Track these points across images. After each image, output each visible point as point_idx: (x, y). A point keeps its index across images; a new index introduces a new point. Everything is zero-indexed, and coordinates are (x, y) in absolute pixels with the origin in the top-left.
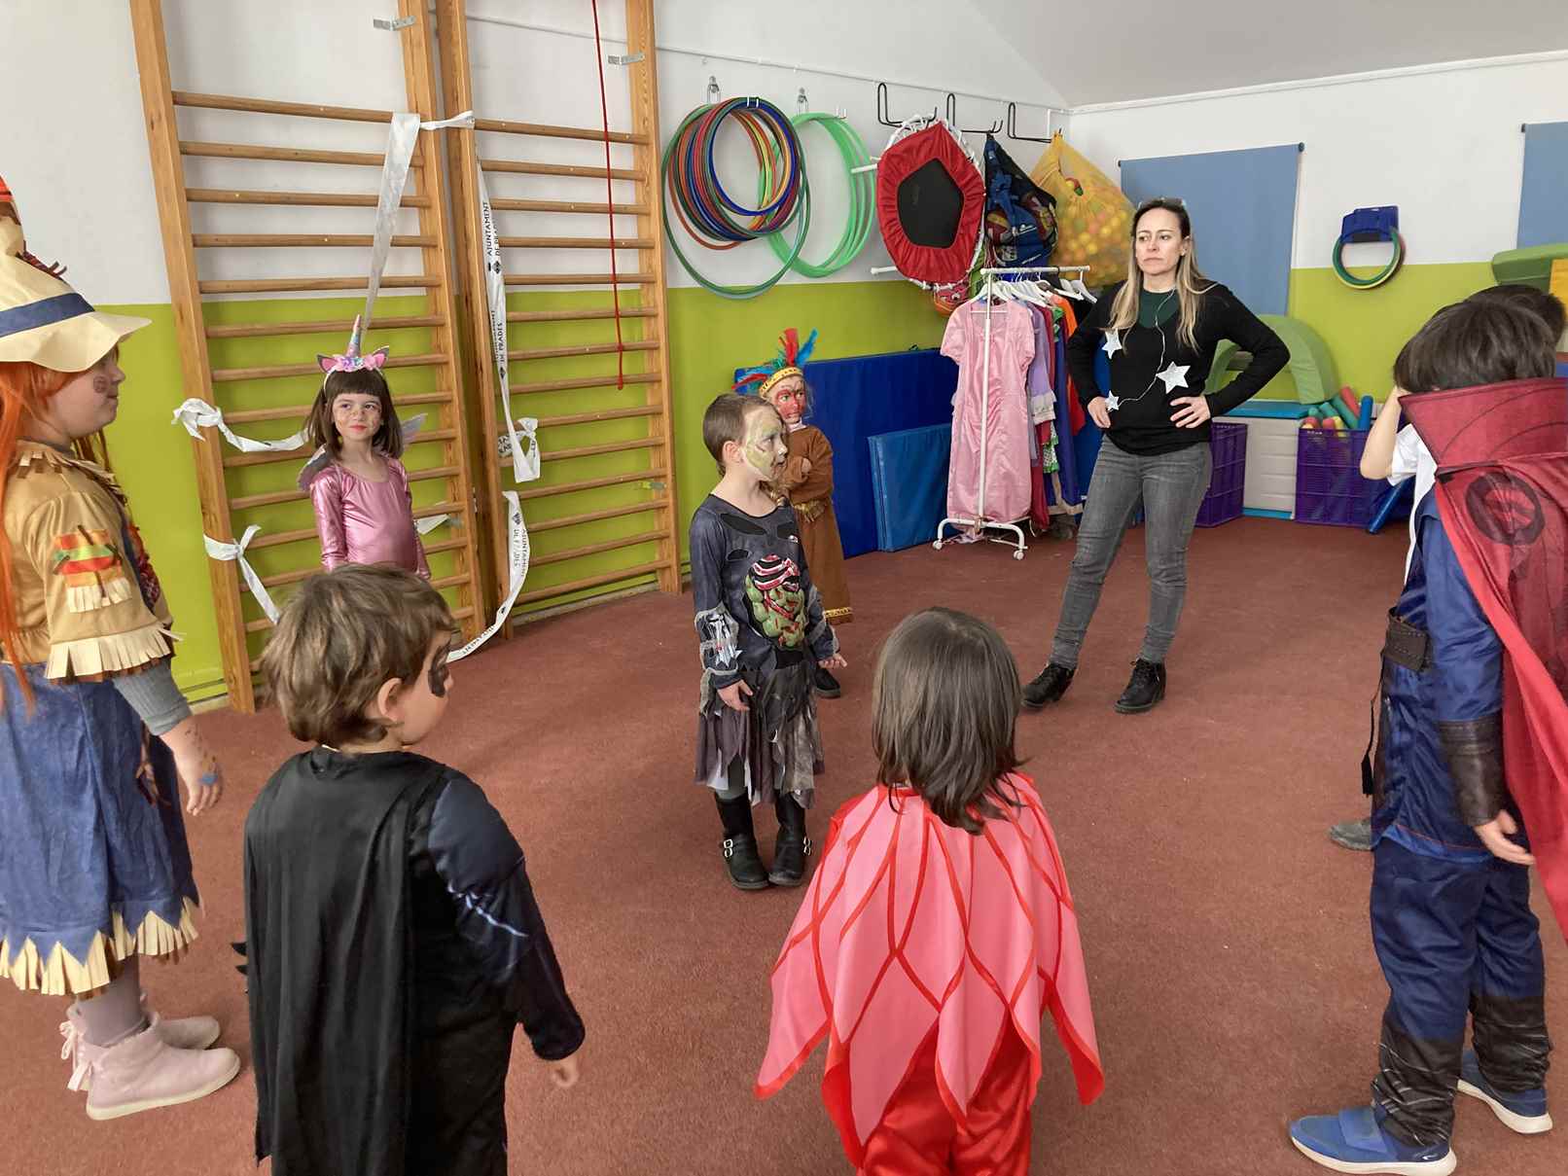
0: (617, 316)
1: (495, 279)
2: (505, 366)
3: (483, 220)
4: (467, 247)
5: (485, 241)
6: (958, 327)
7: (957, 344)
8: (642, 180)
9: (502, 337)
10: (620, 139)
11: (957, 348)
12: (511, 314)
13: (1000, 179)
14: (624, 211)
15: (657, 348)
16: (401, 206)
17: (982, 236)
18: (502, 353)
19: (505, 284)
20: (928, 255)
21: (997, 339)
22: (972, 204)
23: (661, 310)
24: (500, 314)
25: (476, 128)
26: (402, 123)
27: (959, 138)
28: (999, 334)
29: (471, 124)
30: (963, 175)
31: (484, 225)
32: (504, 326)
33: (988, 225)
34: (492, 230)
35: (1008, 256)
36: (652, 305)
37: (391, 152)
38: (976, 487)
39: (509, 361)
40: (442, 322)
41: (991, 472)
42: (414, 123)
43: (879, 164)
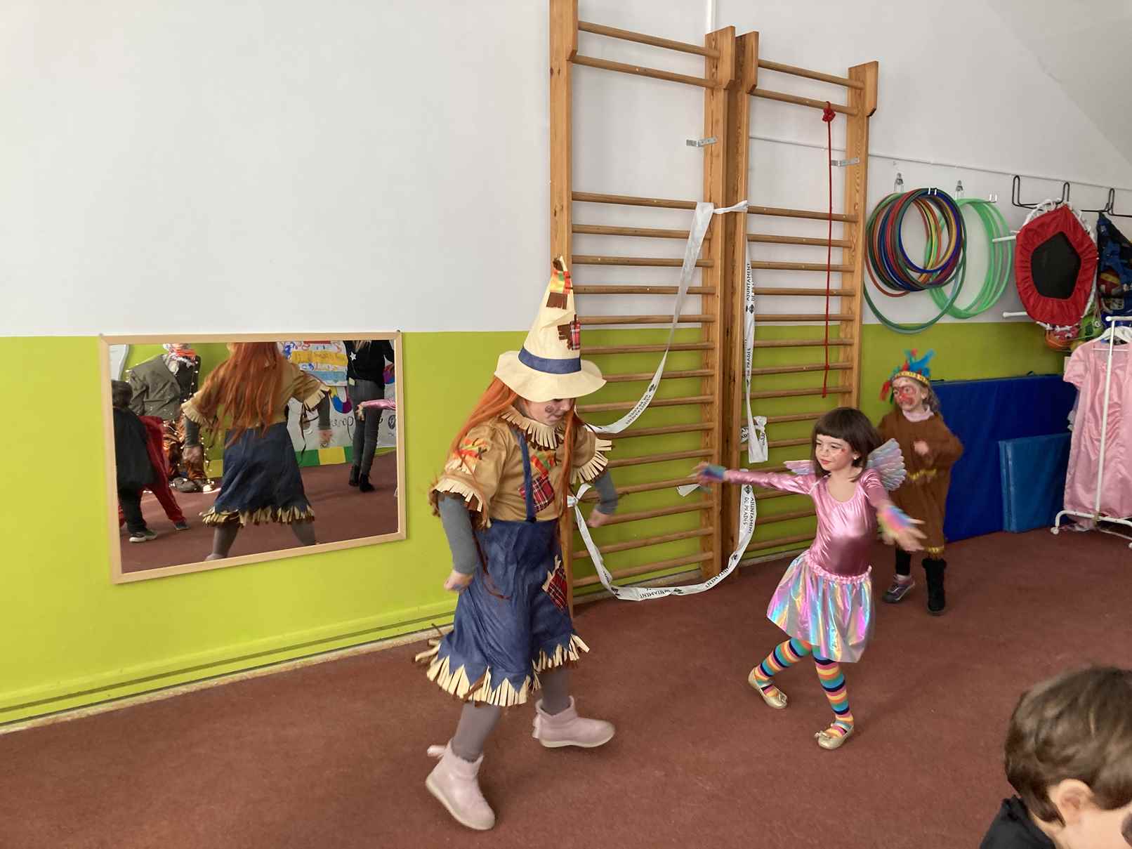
0: (826, 344)
1: (750, 317)
2: (749, 378)
3: (746, 276)
4: (733, 294)
5: (746, 291)
6: (1081, 360)
7: (1079, 373)
8: (850, 248)
9: (749, 359)
10: (838, 218)
11: (1078, 376)
12: (757, 342)
13: (1110, 247)
14: (836, 269)
15: (851, 368)
16: (696, 266)
17: (1094, 290)
18: (749, 369)
19: (756, 321)
20: (1052, 304)
21: (1118, 371)
22: (1088, 266)
23: (856, 341)
24: (750, 343)
25: (748, 212)
26: (702, 211)
27: (1080, 216)
28: (1119, 368)
29: (746, 209)
30: (1082, 244)
31: (747, 279)
32: (751, 351)
33: (1100, 282)
34: (751, 283)
35: (1116, 307)
36: (849, 336)
37: (694, 229)
38: (1093, 487)
39: (752, 374)
40: (712, 347)
41: (1108, 476)
42: (710, 209)
43: (1018, 236)
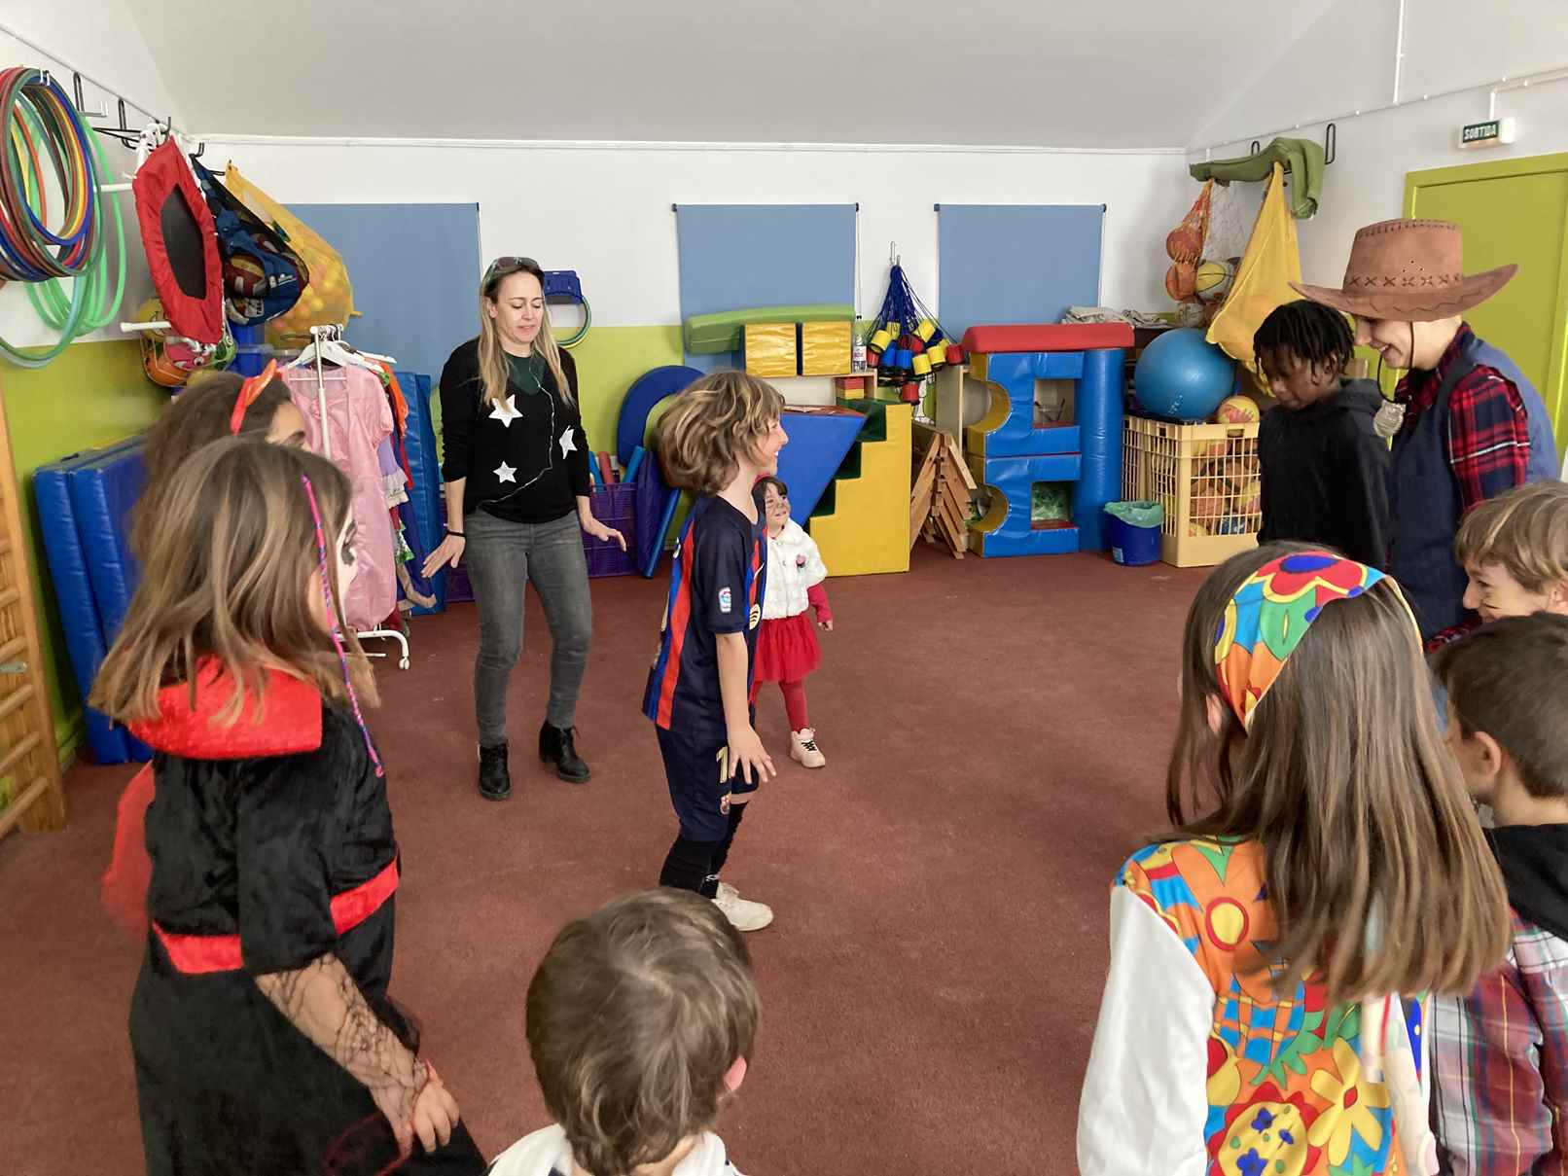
21: (336, 412)
22: (210, 246)
28: (339, 406)
30: (196, 206)
43: (135, 183)
